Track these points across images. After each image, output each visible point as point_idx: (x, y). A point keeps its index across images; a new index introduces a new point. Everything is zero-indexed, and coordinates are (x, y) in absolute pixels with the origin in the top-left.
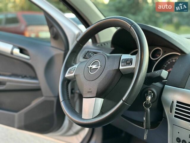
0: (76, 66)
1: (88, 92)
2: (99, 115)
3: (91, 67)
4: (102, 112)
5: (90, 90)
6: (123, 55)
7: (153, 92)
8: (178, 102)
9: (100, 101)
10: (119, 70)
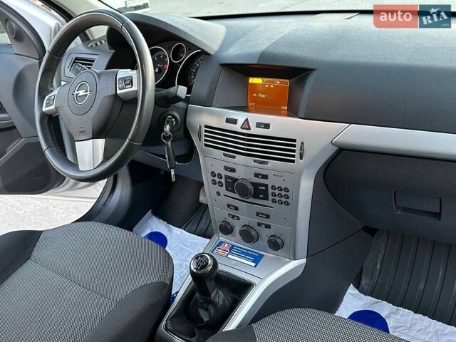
0: (55, 92)
1: (81, 132)
2: (103, 162)
3: (77, 94)
4: (106, 158)
5: (83, 130)
6: (120, 70)
7: (174, 117)
8: (206, 127)
9: (101, 143)
10: (116, 96)
